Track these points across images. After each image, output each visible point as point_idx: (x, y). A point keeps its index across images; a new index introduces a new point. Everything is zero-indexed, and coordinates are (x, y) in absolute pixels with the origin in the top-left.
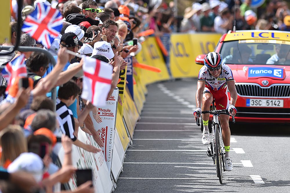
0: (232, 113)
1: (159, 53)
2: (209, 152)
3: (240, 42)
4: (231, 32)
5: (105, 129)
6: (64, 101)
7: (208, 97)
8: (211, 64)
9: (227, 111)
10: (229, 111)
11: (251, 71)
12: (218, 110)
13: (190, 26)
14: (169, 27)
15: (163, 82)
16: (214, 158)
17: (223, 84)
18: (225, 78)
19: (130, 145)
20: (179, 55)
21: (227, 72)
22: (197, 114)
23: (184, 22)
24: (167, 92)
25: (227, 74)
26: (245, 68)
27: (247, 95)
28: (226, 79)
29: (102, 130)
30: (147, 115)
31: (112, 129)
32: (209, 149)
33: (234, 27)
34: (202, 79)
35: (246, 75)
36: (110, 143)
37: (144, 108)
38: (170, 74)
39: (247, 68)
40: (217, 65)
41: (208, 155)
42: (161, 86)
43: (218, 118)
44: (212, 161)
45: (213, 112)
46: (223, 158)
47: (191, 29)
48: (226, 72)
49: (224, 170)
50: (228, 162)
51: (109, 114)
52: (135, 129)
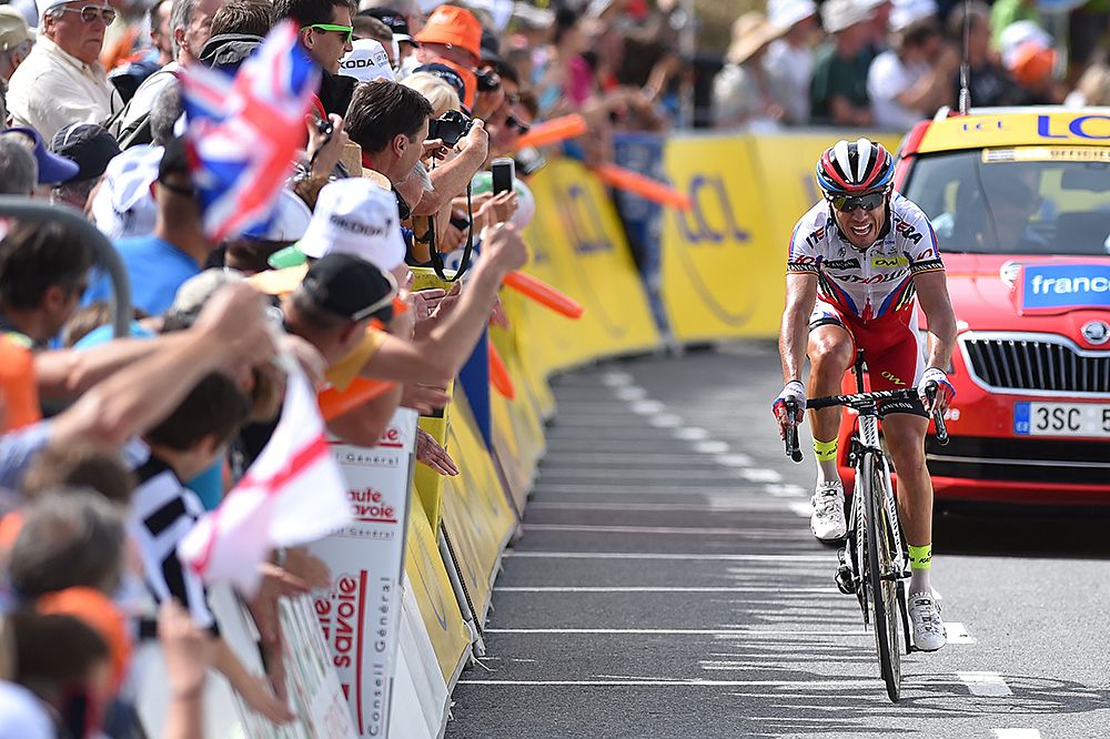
0: (935, 400)
1: (609, 227)
2: (845, 574)
3: (986, 156)
4: (948, 116)
5: (358, 581)
6: (167, 454)
7: (832, 340)
8: (844, 178)
9: (914, 394)
10: (921, 393)
11: (1037, 281)
12: (875, 394)
13: (754, 102)
14: (654, 100)
15: (626, 360)
16: (866, 596)
17: (900, 289)
18: (907, 254)
19: (474, 660)
20: (702, 235)
21: (914, 229)
22: (789, 409)
23: (727, 83)
24: (647, 407)
25: (911, 237)
26: (1010, 270)
27: (1016, 386)
28: (911, 260)
29: (341, 585)
30: (550, 516)
31: (386, 583)
32: (843, 562)
33: (964, 92)
34: (802, 263)
35: (1013, 296)
36: (380, 647)
37: (537, 481)
38: (662, 324)
39: (1019, 268)
40: (867, 184)
41: (841, 589)
42: (616, 379)
43: (875, 426)
44: (858, 609)
45: (855, 400)
46: (901, 595)
47: (762, 114)
48: (908, 231)
49: (909, 649)
50: (926, 615)
51: (374, 511)
52: (494, 586)
